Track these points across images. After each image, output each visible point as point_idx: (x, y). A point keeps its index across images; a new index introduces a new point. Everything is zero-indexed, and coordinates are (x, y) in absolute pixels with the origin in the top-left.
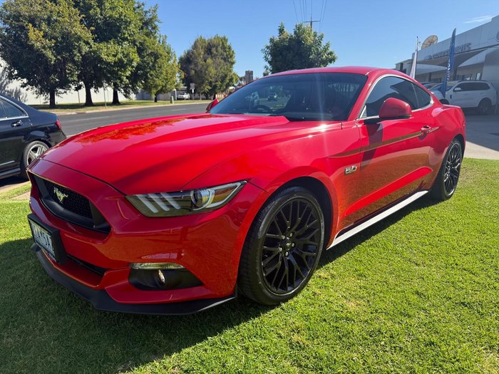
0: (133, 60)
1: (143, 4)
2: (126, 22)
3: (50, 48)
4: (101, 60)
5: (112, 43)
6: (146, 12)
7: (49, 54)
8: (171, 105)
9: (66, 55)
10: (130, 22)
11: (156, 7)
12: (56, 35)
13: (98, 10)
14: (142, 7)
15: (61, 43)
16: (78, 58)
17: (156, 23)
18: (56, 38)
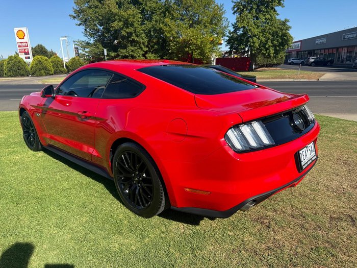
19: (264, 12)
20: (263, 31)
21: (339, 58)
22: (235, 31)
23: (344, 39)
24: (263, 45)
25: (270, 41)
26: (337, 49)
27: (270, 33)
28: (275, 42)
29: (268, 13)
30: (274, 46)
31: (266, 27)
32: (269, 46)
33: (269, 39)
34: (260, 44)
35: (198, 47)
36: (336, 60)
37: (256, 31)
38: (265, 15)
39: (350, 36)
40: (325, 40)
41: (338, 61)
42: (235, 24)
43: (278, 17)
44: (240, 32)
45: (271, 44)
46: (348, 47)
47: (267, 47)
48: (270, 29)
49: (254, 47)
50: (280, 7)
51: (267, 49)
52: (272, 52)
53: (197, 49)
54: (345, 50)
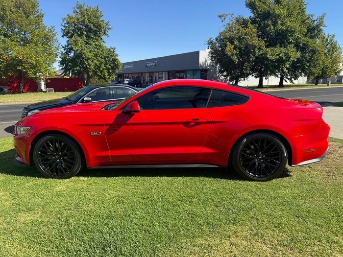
0: (290, 57)
1: (312, 16)
2: (292, 31)
3: (237, 54)
4: (267, 59)
5: (279, 47)
6: (314, 21)
7: (235, 58)
8: (328, 87)
9: (245, 57)
10: (295, 31)
11: (324, 16)
12: (242, 46)
13: (272, 27)
14: (311, 18)
15: (244, 51)
16: (252, 58)
17: (322, 27)
18: (240, 49)
19: (92, 38)
20: (96, 56)
21: (144, 81)
22: (67, 53)
23: (146, 66)
24: (98, 67)
25: (103, 64)
26: (142, 73)
27: (102, 58)
28: (108, 66)
29: (97, 40)
30: (108, 69)
31: (98, 52)
32: (103, 69)
33: (102, 63)
34: (95, 67)
35: (33, 66)
36: (142, 82)
37: (90, 55)
38: (94, 42)
39: (150, 64)
40: (132, 66)
41: (144, 83)
42: (66, 46)
43: (105, 45)
44: (72, 54)
45: (105, 68)
46: (149, 73)
47: (101, 69)
48: (101, 54)
49: (90, 69)
50: (105, 36)
51: (101, 72)
52: (106, 74)
53: (32, 69)
54: (147, 75)
